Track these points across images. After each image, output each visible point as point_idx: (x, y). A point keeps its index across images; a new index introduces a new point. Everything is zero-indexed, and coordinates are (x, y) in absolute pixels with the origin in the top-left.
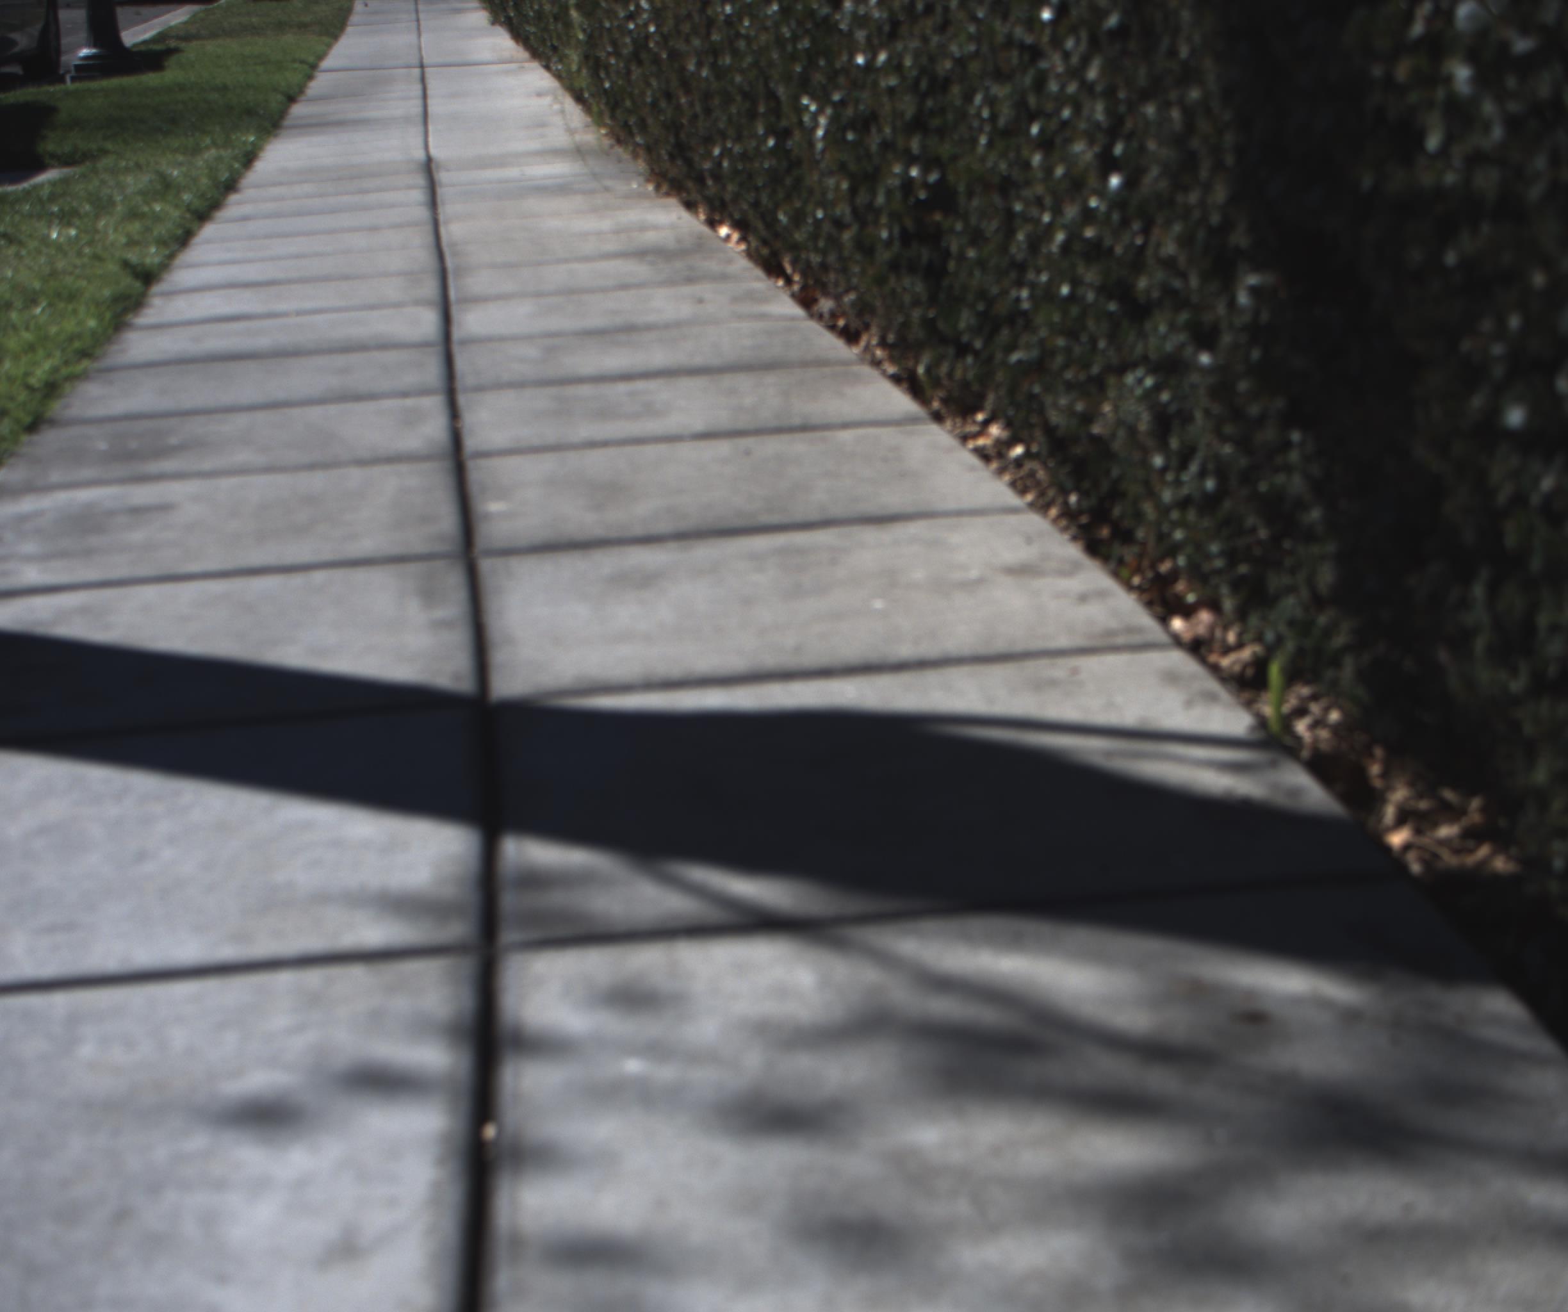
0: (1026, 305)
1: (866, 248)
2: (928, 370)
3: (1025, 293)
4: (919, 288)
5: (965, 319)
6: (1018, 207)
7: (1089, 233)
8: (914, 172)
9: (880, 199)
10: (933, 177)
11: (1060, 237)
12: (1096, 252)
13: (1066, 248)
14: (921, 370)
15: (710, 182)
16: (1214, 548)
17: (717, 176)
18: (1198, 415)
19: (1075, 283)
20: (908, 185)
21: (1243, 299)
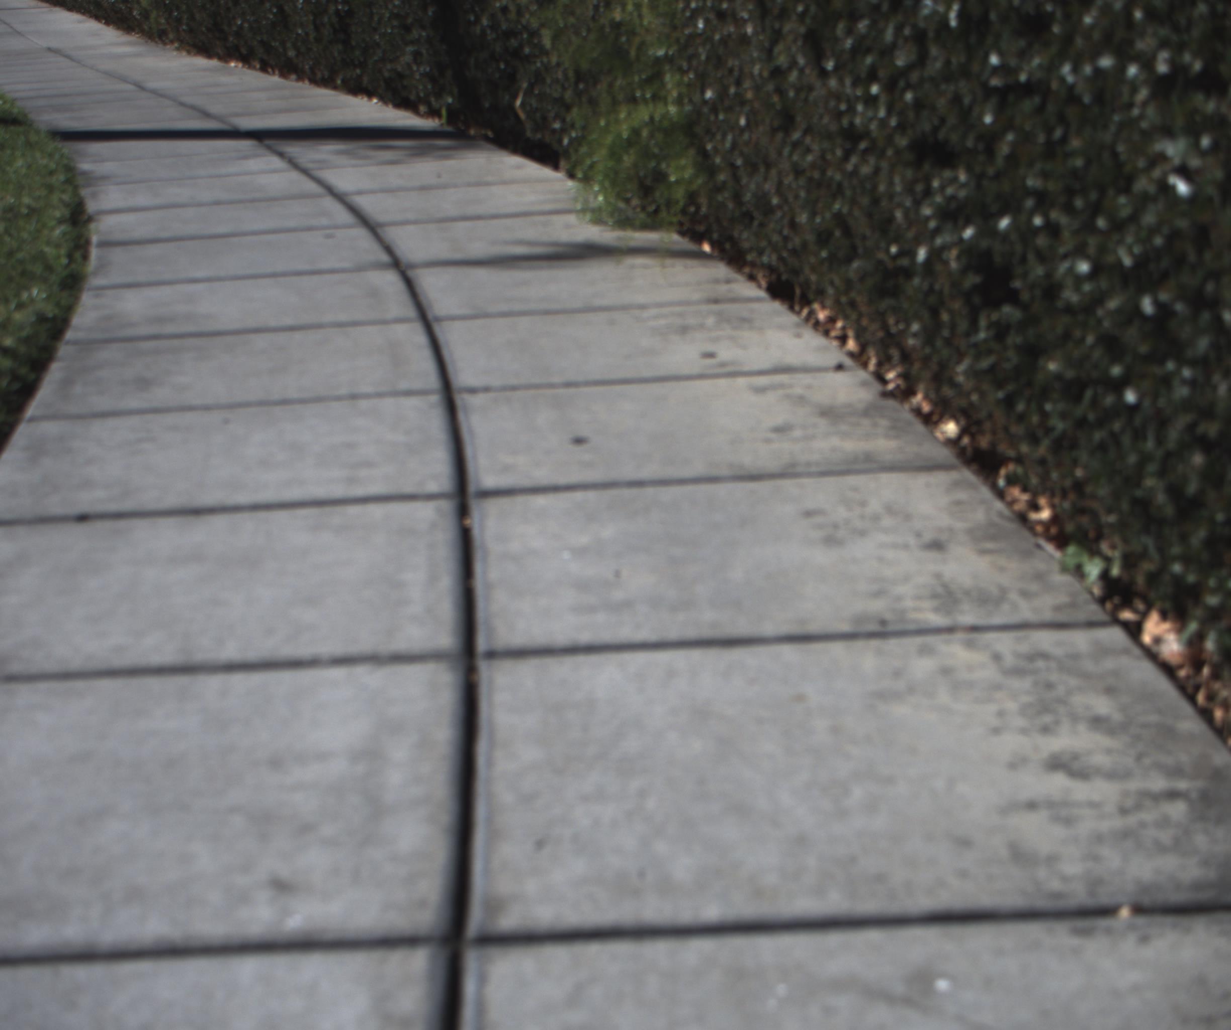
0: (378, 41)
1: (318, 40)
2: (343, 81)
3: (377, 37)
4: (340, 47)
5: (357, 53)
6: (375, 11)
7: (395, 11)
8: (340, 7)
9: (326, 19)
10: (346, 8)
11: (387, 15)
12: (397, 16)
13: (389, 19)
14: (339, 82)
15: (231, 39)
16: (429, 87)
17: (238, 34)
18: (424, 51)
19: (393, 27)
20: (337, 12)
21: (430, 13)
